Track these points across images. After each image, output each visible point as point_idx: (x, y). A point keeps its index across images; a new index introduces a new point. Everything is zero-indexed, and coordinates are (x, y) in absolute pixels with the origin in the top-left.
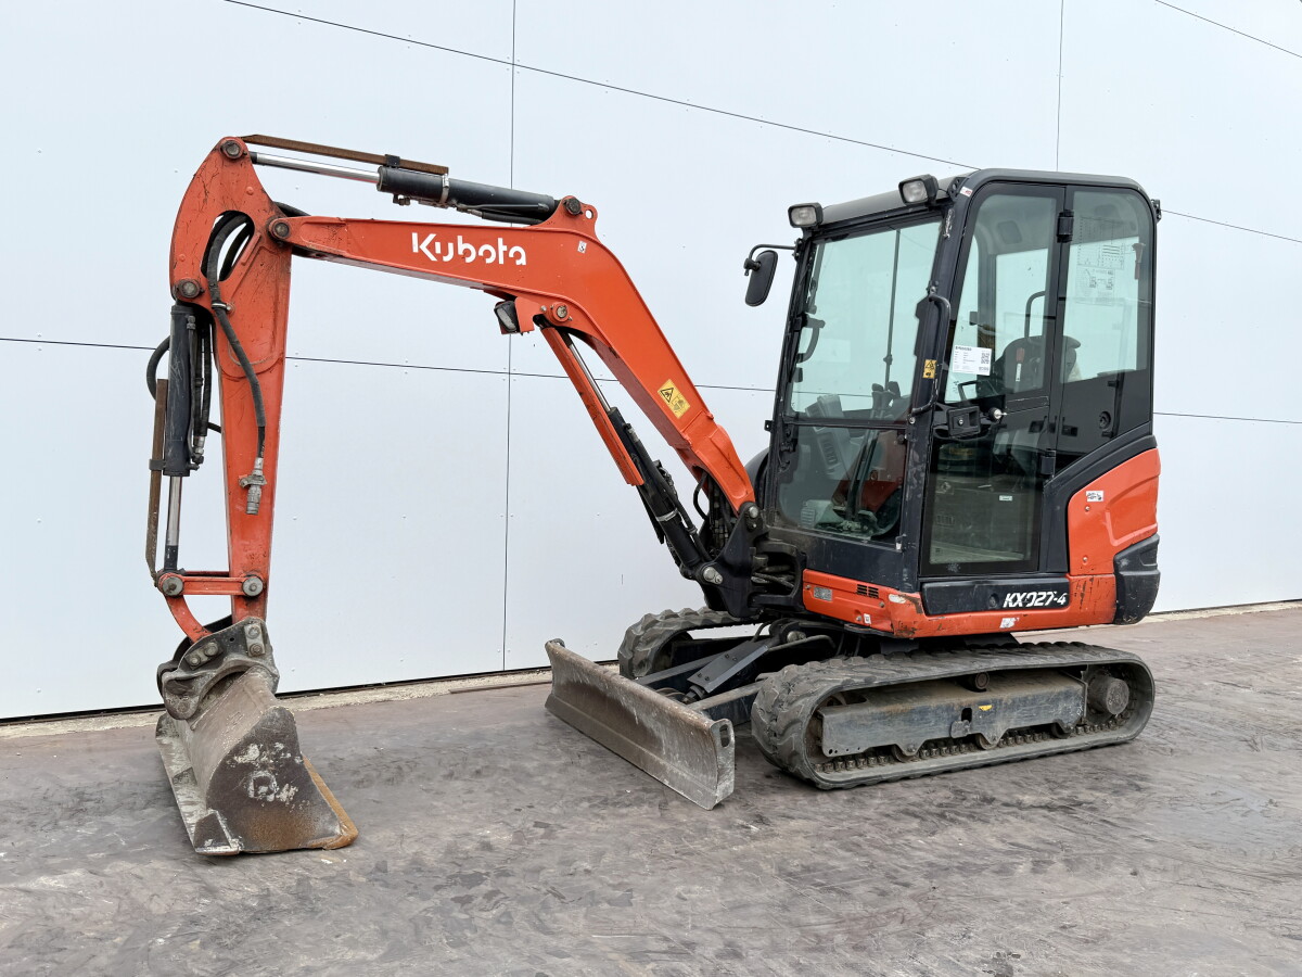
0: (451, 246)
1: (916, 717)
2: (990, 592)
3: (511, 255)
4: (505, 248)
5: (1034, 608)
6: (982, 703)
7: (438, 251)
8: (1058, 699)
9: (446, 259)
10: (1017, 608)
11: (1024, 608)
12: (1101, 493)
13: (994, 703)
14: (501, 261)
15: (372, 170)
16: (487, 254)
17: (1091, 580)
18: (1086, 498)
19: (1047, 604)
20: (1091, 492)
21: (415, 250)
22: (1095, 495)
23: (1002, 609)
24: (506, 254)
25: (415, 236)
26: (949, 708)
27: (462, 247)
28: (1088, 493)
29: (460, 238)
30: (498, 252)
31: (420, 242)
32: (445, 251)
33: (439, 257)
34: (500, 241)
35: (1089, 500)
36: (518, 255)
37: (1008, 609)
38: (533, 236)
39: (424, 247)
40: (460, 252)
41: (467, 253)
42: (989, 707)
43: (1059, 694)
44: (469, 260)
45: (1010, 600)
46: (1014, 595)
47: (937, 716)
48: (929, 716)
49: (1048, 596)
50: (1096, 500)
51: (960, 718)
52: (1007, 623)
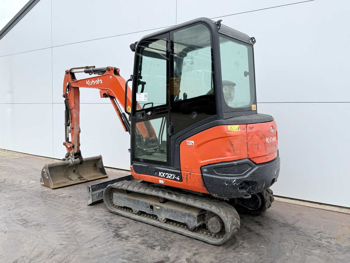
1: (136, 202)
2: (154, 170)
3: (100, 82)
5: (168, 178)
6: (158, 205)
7: (90, 83)
8: (186, 215)
10: (163, 177)
11: (165, 178)
12: (193, 142)
13: (160, 207)
14: (99, 83)
17: (190, 174)
18: (187, 143)
19: (173, 178)
20: (189, 141)
21: (87, 84)
22: (190, 142)
23: (158, 176)
24: (99, 81)
25: (86, 81)
26: (146, 203)
27: (93, 81)
28: (187, 141)
30: (98, 81)
32: (91, 83)
33: (90, 84)
34: (98, 79)
35: (188, 144)
37: (160, 177)
38: (103, 77)
42: (159, 208)
43: (186, 213)
44: (94, 84)
45: (161, 174)
46: (161, 173)
47: (143, 204)
48: (140, 203)
49: (173, 176)
50: (191, 144)
51: (149, 208)
52: (161, 182)
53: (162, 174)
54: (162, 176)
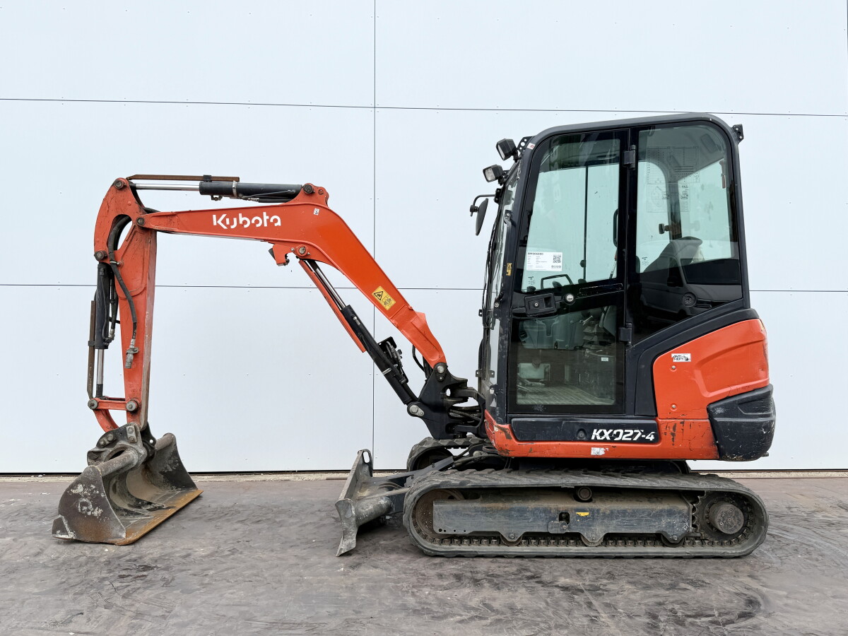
0: (235, 220)
1: (515, 514)
2: (577, 428)
3: (272, 221)
4: (268, 217)
5: (621, 441)
6: (581, 511)
7: (228, 222)
8: (662, 515)
9: (233, 227)
10: (605, 440)
11: (612, 440)
12: (688, 356)
13: (591, 511)
15: (196, 184)
16: (257, 222)
19: (635, 439)
20: (677, 355)
21: (215, 224)
22: (682, 357)
23: (590, 440)
24: (268, 220)
25: (214, 216)
26: (546, 511)
27: (241, 219)
28: (673, 355)
29: (240, 215)
30: (263, 220)
31: (217, 219)
32: (232, 223)
33: (228, 226)
34: (265, 213)
35: (675, 361)
36: (276, 221)
37: (596, 440)
38: (285, 209)
39: (219, 222)
40: (241, 222)
41: (245, 222)
42: (587, 514)
44: (246, 226)
45: (598, 434)
46: (600, 431)
47: (539, 514)
48: (528, 514)
49: (635, 434)
50: (684, 360)
51: (558, 519)
52: (598, 451)
53: (602, 434)
54: (603, 438)
